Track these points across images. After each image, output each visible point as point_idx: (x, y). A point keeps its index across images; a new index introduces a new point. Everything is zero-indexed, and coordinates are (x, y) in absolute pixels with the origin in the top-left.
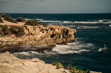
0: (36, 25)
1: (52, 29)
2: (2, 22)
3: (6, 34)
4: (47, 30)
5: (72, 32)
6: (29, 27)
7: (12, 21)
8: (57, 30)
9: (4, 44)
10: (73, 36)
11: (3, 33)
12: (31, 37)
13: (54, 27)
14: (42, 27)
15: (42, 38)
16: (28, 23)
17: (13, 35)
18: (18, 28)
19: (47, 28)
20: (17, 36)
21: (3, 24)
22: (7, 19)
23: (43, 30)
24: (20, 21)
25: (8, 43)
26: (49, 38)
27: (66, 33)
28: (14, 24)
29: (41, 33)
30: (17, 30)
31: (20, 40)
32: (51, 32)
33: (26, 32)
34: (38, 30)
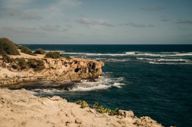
0: (58, 57)
1: (76, 62)
2: (18, 54)
3: (23, 68)
4: (71, 64)
5: (99, 65)
6: (50, 60)
7: (29, 53)
8: (82, 63)
9: (21, 79)
10: (101, 70)
11: (19, 67)
12: (52, 71)
13: (78, 60)
14: (64, 59)
15: (65, 73)
16: (49, 56)
17: (31, 70)
18: (37, 61)
19: (71, 61)
20: (35, 71)
21: (19, 57)
22: (24, 51)
23: (65, 63)
24: (39, 53)
25: (26, 79)
26: (73, 72)
27: (92, 66)
28: (33, 57)
29: (63, 67)
30: (36, 63)
31: (39, 75)
32: (75, 66)
33: (46, 65)
34: (60, 63)
